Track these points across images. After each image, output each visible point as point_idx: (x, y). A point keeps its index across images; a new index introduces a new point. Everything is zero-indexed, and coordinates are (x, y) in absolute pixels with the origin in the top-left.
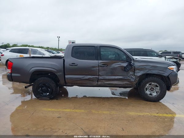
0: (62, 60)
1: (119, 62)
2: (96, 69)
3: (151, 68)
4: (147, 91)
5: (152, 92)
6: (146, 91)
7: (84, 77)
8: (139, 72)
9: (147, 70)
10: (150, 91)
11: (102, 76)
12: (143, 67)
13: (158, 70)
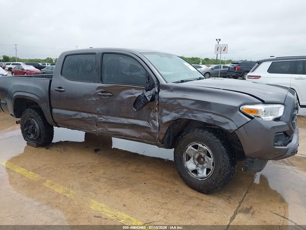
0: (48, 80)
1: (131, 88)
2: (93, 101)
3: (193, 107)
4: (189, 162)
5: (200, 166)
6: (187, 161)
7: (76, 114)
8: (168, 115)
9: (185, 110)
10: (197, 162)
11: (103, 115)
12: (175, 103)
13: (210, 113)
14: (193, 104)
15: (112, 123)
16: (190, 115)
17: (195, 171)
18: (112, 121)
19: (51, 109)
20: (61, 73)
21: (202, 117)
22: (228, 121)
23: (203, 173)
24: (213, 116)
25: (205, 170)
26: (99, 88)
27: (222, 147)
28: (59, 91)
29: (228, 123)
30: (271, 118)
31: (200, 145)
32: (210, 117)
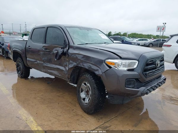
0: (25, 42)
5: (87, 96)
6: (81, 92)
8: (72, 63)
9: (79, 61)
10: (86, 94)
11: (46, 62)
12: (75, 57)
13: (91, 63)
14: (83, 58)
15: (49, 67)
16: (81, 64)
17: (84, 99)
18: (49, 66)
19: (26, 58)
20: (31, 39)
21: (86, 66)
22: (98, 69)
23: (87, 101)
24: (91, 65)
25: (88, 99)
26: (44, 46)
27: (95, 85)
28: (29, 48)
29: (98, 70)
30: (126, 69)
31: (87, 83)
32: (90, 66)
